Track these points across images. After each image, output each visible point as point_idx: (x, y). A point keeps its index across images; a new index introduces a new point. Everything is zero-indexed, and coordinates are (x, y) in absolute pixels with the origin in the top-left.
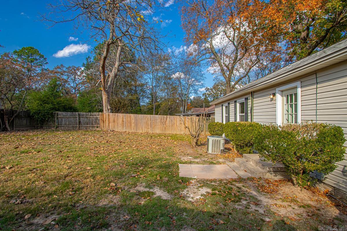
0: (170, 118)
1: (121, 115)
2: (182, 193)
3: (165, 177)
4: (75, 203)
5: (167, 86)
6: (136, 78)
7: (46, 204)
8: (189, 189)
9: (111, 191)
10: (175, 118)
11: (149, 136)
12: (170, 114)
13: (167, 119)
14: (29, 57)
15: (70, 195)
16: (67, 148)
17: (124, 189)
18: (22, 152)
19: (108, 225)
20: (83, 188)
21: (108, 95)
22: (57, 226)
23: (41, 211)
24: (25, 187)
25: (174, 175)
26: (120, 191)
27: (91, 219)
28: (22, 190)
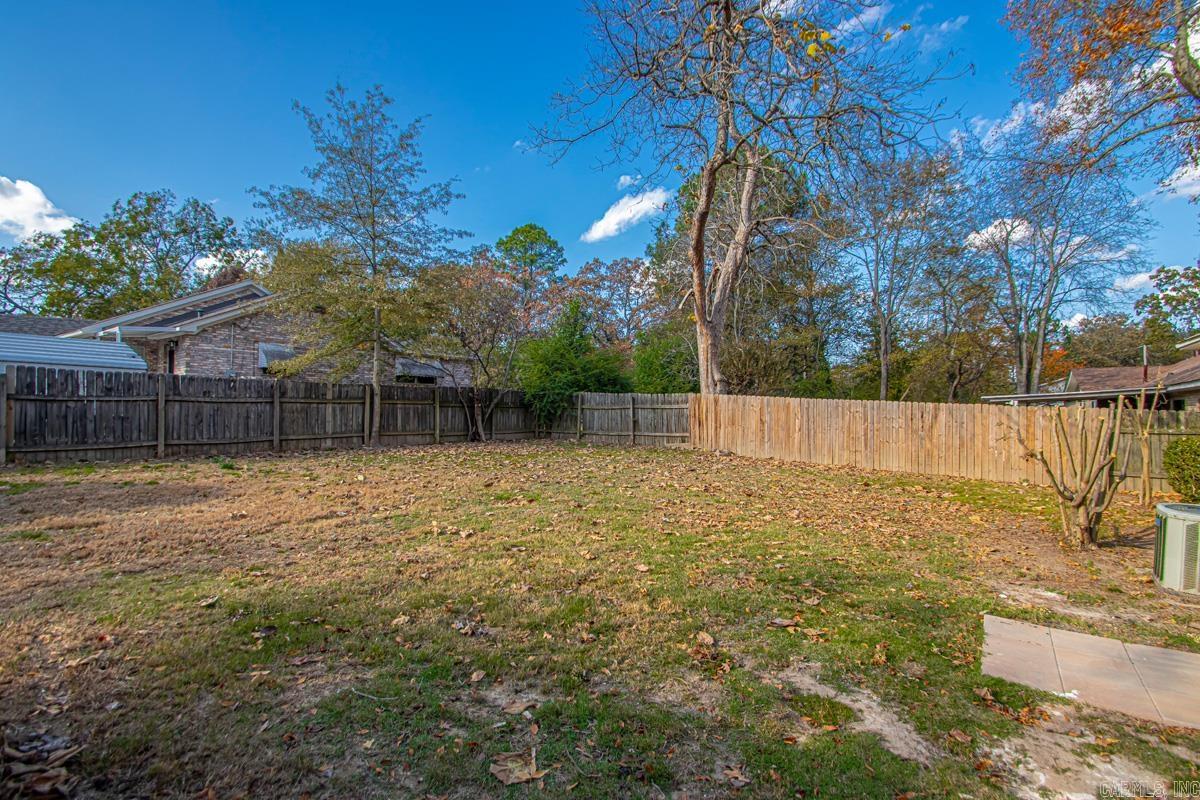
0: (951, 413)
1: (754, 401)
2: (987, 749)
3: (910, 661)
4: (589, 670)
5: (940, 284)
6: (811, 270)
7: (522, 651)
8: (1029, 744)
9: (696, 662)
10: (978, 415)
11: (856, 481)
12: (955, 396)
13: (936, 417)
14: (526, 251)
15: (583, 642)
16: (596, 496)
17: (740, 666)
18: (499, 498)
19: (671, 782)
20: (617, 628)
21: (715, 337)
22: (534, 728)
23: (507, 670)
24: (488, 592)
25: (956, 662)
26: (726, 667)
27: (625, 739)
28: (479, 600)
